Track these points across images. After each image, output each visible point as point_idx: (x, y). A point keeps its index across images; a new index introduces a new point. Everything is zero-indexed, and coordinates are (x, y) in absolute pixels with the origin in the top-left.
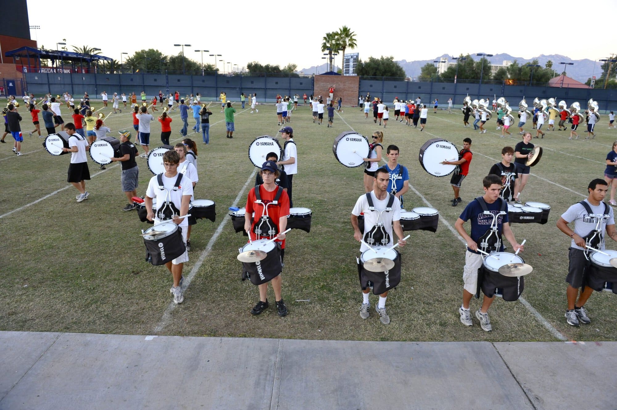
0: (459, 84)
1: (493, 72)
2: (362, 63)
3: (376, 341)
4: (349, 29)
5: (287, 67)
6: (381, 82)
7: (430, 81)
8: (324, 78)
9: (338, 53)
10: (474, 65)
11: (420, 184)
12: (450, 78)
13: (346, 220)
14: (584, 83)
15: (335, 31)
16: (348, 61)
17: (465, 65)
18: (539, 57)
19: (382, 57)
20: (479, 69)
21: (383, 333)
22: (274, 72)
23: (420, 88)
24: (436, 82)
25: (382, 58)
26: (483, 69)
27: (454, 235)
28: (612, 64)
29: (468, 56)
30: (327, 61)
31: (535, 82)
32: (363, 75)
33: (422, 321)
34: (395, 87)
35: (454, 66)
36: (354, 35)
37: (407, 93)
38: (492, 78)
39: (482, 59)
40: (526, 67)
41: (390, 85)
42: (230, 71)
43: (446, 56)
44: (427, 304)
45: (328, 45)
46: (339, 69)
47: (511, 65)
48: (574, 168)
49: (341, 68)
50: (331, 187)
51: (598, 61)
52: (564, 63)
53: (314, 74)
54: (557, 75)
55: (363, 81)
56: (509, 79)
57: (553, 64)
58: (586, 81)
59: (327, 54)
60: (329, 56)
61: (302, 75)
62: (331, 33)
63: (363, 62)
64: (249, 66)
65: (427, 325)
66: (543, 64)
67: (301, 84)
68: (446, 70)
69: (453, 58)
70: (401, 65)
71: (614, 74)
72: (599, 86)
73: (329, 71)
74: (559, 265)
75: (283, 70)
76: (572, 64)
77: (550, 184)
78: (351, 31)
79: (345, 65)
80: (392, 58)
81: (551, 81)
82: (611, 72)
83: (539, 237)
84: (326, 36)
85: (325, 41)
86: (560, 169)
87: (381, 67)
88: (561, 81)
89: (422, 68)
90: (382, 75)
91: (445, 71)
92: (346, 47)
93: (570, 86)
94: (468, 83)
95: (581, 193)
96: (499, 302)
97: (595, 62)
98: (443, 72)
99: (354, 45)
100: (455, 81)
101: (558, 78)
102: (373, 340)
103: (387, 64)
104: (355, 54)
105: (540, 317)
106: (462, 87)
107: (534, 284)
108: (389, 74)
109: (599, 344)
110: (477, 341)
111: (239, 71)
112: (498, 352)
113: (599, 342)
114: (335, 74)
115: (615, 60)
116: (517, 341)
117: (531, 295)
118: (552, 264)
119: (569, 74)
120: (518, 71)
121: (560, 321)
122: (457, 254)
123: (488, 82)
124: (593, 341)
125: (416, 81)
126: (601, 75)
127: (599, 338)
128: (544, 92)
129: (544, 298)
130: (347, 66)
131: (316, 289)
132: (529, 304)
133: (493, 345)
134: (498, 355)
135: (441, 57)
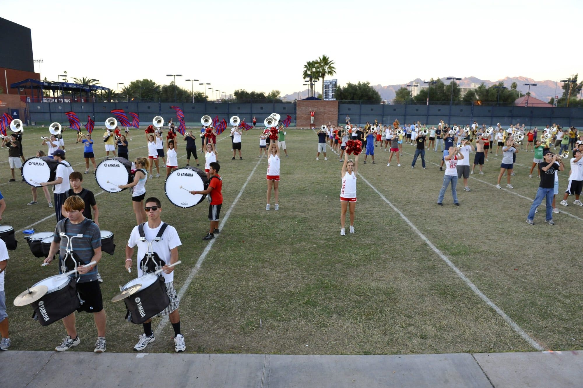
0: (431, 106)
1: (463, 94)
2: (340, 89)
3: (360, 354)
4: (328, 58)
5: (271, 94)
6: (358, 106)
7: (404, 104)
8: (305, 103)
9: (319, 79)
10: (445, 88)
12: (423, 100)
13: (328, 237)
14: (547, 102)
15: (315, 60)
16: (327, 87)
17: (436, 88)
18: (505, 80)
19: (359, 82)
20: (449, 92)
21: (366, 346)
22: (259, 98)
23: (395, 110)
24: (409, 104)
25: (359, 84)
26: (453, 92)
27: (431, 249)
28: (572, 84)
29: (439, 80)
30: (308, 87)
31: (502, 102)
32: (342, 99)
33: (403, 334)
34: (372, 110)
35: (426, 90)
36: (332, 63)
37: (383, 115)
38: (462, 99)
39: (451, 83)
40: (492, 89)
41: (366, 108)
42: (219, 98)
43: (418, 81)
44: (408, 317)
45: (309, 73)
46: (319, 94)
47: (479, 87)
49: (321, 93)
50: (313, 205)
51: (559, 81)
52: (528, 85)
53: (296, 99)
54: (522, 96)
55: (342, 105)
56: (478, 101)
57: (518, 85)
58: (549, 101)
59: (308, 81)
60: (309, 83)
61: (286, 101)
62: (311, 61)
63: (341, 87)
64: (236, 93)
65: (408, 337)
66: (508, 86)
67: (284, 108)
68: (419, 94)
69: (425, 83)
70: (377, 90)
71: (575, 93)
72: (561, 105)
73: (310, 96)
74: (533, 275)
75: (268, 97)
76: (536, 85)
77: (520, 198)
78: (330, 60)
79: (324, 90)
80: (368, 83)
81: (517, 101)
82: (572, 91)
83: (512, 249)
84: (306, 64)
85: (305, 69)
86: (529, 183)
87: (359, 92)
88: (526, 100)
89: (396, 92)
90: (359, 100)
91: (417, 94)
92: (326, 74)
93: (535, 105)
94: (440, 104)
96: (477, 314)
97: (556, 83)
98: (416, 95)
99: (333, 72)
100: (428, 103)
101: (523, 98)
102: (356, 354)
103: (364, 89)
104: (334, 81)
105: (517, 328)
106: (434, 109)
107: (510, 295)
108: (366, 98)
109: (575, 353)
110: (457, 353)
111: (227, 98)
112: (478, 363)
113: (575, 351)
114: (316, 99)
115: (574, 81)
116: (496, 352)
117: (507, 306)
118: (526, 275)
119: (533, 94)
120: (485, 93)
121: (537, 331)
122: (435, 268)
123: (458, 103)
124: (569, 350)
125: (391, 104)
126: (562, 94)
127: (574, 347)
128: (511, 111)
129: (520, 309)
130: (327, 92)
131: (301, 305)
132: (506, 315)
133: (473, 357)
134: (478, 366)
135: (414, 81)
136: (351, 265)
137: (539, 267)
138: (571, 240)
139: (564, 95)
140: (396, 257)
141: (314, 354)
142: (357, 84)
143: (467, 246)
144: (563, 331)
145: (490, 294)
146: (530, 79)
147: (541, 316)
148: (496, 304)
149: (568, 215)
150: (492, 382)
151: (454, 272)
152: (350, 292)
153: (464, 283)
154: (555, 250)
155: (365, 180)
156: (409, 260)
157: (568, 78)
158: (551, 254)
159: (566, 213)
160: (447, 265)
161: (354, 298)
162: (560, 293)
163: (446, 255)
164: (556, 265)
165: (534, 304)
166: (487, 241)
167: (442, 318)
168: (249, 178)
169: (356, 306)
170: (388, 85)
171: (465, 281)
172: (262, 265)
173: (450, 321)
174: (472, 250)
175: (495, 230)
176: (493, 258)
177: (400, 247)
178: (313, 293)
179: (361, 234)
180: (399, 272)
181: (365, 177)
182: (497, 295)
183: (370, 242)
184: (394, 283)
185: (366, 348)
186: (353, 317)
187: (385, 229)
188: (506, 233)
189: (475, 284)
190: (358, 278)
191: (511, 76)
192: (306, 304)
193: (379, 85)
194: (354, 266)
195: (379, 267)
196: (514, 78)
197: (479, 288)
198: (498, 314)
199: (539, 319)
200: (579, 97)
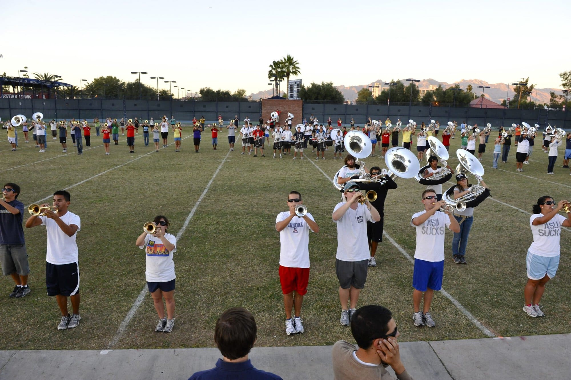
0: (391, 106)
1: (422, 95)
2: (305, 89)
3: (322, 345)
4: (293, 59)
5: (236, 92)
6: (322, 105)
7: (366, 104)
8: (270, 102)
9: (284, 79)
10: (404, 90)
12: (384, 101)
14: (500, 104)
15: (280, 61)
16: (292, 86)
17: (396, 89)
18: (461, 82)
19: (323, 82)
20: (409, 93)
21: (328, 337)
22: (225, 97)
24: (371, 105)
25: (323, 84)
26: (412, 93)
27: (391, 243)
28: (523, 87)
29: (399, 82)
30: (273, 86)
31: (458, 103)
32: (306, 99)
34: (335, 109)
35: (386, 90)
37: (345, 115)
38: (420, 100)
39: (411, 84)
40: (449, 91)
41: (330, 108)
42: (184, 96)
43: (379, 82)
45: (274, 72)
46: (284, 94)
47: (437, 89)
48: (495, 179)
49: (286, 92)
50: (278, 201)
51: (511, 85)
52: (482, 87)
53: (261, 98)
54: (477, 97)
55: (307, 105)
56: (436, 102)
57: (473, 88)
58: (502, 103)
59: (273, 81)
60: (274, 82)
61: (251, 100)
62: (276, 61)
63: (306, 87)
64: (202, 92)
66: (464, 88)
67: (250, 107)
68: (380, 94)
69: (386, 84)
70: (339, 90)
71: (525, 95)
72: (513, 106)
73: (275, 95)
74: (486, 267)
75: (233, 95)
76: (489, 88)
78: (294, 60)
79: (289, 90)
80: (331, 84)
81: (472, 102)
82: (523, 94)
84: (272, 64)
85: (270, 69)
87: (322, 92)
88: (481, 102)
89: (358, 93)
90: (323, 99)
91: (379, 95)
92: (291, 74)
93: (488, 107)
94: (400, 105)
95: (501, 201)
97: (508, 86)
98: (377, 96)
99: (298, 72)
100: (388, 103)
101: (478, 100)
102: (319, 345)
103: (328, 89)
104: (298, 81)
105: (470, 316)
106: (395, 109)
107: (464, 286)
108: (329, 98)
109: (523, 339)
110: (414, 341)
111: (193, 96)
112: (434, 350)
113: (523, 337)
114: (281, 98)
116: (450, 340)
117: (461, 296)
118: (479, 266)
119: (487, 96)
120: (442, 94)
121: (488, 319)
122: (394, 261)
124: (517, 336)
125: (353, 104)
126: (513, 96)
127: (523, 333)
129: (473, 299)
130: (292, 91)
131: (265, 299)
132: (460, 304)
133: (429, 344)
134: (434, 353)
135: (375, 82)
136: (314, 259)
137: (491, 258)
139: (515, 97)
141: (277, 346)
144: (513, 318)
146: (484, 81)
147: (492, 304)
148: (451, 294)
149: (517, 210)
150: (447, 367)
152: (313, 285)
154: (506, 242)
155: (328, 177)
157: (520, 81)
158: (502, 246)
159: (516, 208)
160: (406, 258)
161: (316, 291)
162: (510, 283)
163: (404, 248)
164: (506, 257)
165: (486, 293)
167: (400, 308)
168: (214, 176)
169: (319, 299)
170: (350, 86)
172: (227, 261)
173: (408, 311)
178: (277, 287)
181: (328, 175)
182: (452, 286)
185: (329, 339)
186: (316, 309)
190: (321, 272)
191: (467, 79)
192: (270, 297)
193: (343, 86)
194: (317, 261)
196: (470, 80)
198: (454, 304)
199: (490, 308)
200: (529, 99)
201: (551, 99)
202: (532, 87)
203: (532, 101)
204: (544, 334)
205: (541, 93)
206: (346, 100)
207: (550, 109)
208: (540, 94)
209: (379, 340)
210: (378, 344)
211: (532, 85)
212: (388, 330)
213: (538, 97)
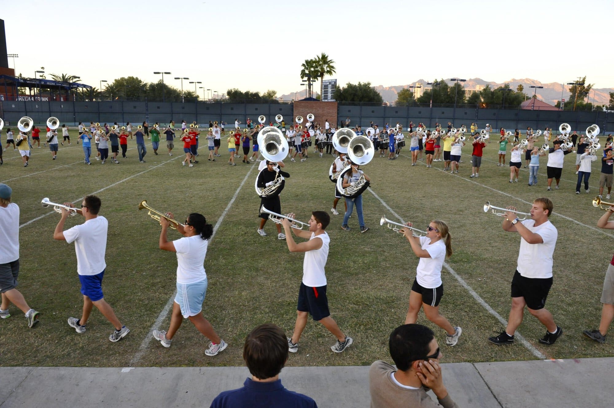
0: (434, 108)
1: (467, 96)
2: (340, 89)
3: (358, 365)
4: (327, 57)
5: (266, 94)
6: (358, 108)
7: (407, 106)
8: (302, 104)
9: (317, 79)
10: (449, 90)
11: (399, 207)
12: (426, 102)
14: (554, 106)
15: (314, 60)
16: (326, 87)
17: (440, 90)
18: (511, 82)
19: (359, 83)
20: (453, 94)
21: (364, 357)
22: (254, 99)
23: (397, 112)
24: (412, 106)
25: (360, 84)
26: (457, 94)
28: (579, 87)
29: (442, 82)
30: (305, 87)
31: (507, 105)
32: (342, 100)
34: (373, 112)
35: (429, 91)
36: (331, 62)
37: (384, 117)
38: (466, 102)
39: (455, 84)
40: (498, 91)
41: (367, 110)
42: (210, 98)
43: (421, 81)
45: (307, 72)
46: (318, 95)
47: (484, 90)
49: (320, 94)
51: (566, 84)
52: (534, 87)
53: (293, 100)
54: (528, 98)
55: (341, 107)
56: (483, 103)
57: (524, 88)
58: (556, 104)
59: (306, 81)
60: (307, 83)
61: (282, 101)
62: (309, 60)
63: (341, 88)
64: (229, 93)
66: (514, 88)
67: (281, 109)
68: (422, 95)
69: (428, 84)
70: (378, 91)
71: (582, 96)
72: (568, 108)
73: (308, 97)
75: (263, 97)
76: (542, 88)
77: (524, 204)
78: (329, 59)
79: (323, 91)
80: (369, 84)
81: (523, 104)
82: (579, 94)
84: (305, 63)
85: (303, 68)
87: (359, 93)
88: (532, 103)
89: (398, 93)
90: (360, 101)
92: (325, 73)
93: (541, 109)
94: (443, 107)
96: (479, 322)
97: (563, 86)
98: (419, 97)
99: (332, 71)
100: (431, 105)
101: (529, 101)
102: (354, 365)
103: (365, 90)
104: (333, 81)
105: (519, 336)
106: (438, 111)
108: (367, 99)
109: (577, 362)
110: (458, 362)
111: (219, 98)
112: (479, 373)
113: (577, 359)
114: (314, 100)
115: (582, 84)
116: (497, 361)
119: (539, 97)
120: (490, 95)
123: (463, 106)
124: (571, 358)
125: (393, 106)
126: (569, 97)
127: (577, 355)
128: (516, 115)
130: (326, 92)
133: (474, 366)
134: (479, 376)
135: (416, 82)
136: (349, 273)
138: (576, 246)
139: (571, 98)
140: (396, 265)
141: (309, 365)
142: (357, 84)
143: (469, 253)
144: (566, 339)
145: (492, 302)
146: (537, 81)
148: (498, 312)
149: (572, 221)
150: (493, 391)
151: (456, 280)
152: (348, 301)
153: (466, 291)
154: (559, 256)
156: (410, 268)
157: (576, 80)
159: (571, 219)
160: (449, 273)
161: (352, 308)
162: (563, 301)
166: (490, 248)
168: (243, 183)
169: (354, 316)
170: (390, 86)
171: (467, 289)
172: (256, 274)
174: (474, 257)
175: (499, 237)
176: (496, 265)
177: (401, 254)
179: (360, 241)
180: (399, 280)
182: (500, 303)
183: (369, 250)
184: (394, 291)
185: (365, 358)
186: (351, 327)
187: (385, 236)
188: (510, 240)
189: (477, 293)
190: (356, 287)
191: (518, 78)
193: (381, 86)
194: (353, 275)
195: (379, 276)
196: (521, 79)
197: (481, 297)
198: (501, 323)
199: (541, 328)
200: (586, 100)
201: (610, 100)
202: (589, 87)
203: (589, 102)
204: (600, 357)
205: (599, 93)
206: (384, 102)
207: (609, 111)
208: (598, 95)
209: (419, 362)
210: (418, 366)
211: (590, 85)
212: (429, 351)
213: (596, 98)
